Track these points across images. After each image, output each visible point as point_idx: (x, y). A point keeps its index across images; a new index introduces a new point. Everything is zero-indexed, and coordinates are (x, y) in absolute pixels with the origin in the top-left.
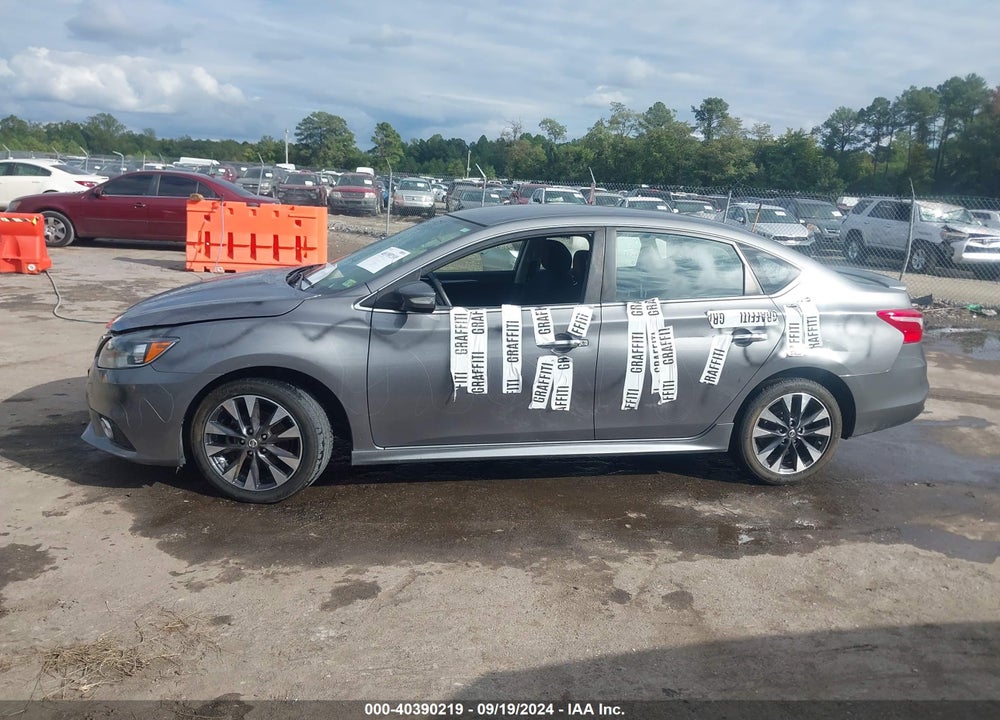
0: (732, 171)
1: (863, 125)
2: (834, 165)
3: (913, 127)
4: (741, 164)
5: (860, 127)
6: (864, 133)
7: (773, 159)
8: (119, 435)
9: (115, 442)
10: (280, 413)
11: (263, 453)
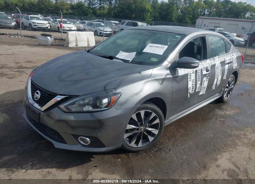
0: (65, 12)
2: (91, 11)
3: (108, 2)
4: (67, 10)
6: (97, 3)
7: (75, 9)
8: (96, 142)
9: (89, 146)
10: (153, 115)
11: (145, 131)
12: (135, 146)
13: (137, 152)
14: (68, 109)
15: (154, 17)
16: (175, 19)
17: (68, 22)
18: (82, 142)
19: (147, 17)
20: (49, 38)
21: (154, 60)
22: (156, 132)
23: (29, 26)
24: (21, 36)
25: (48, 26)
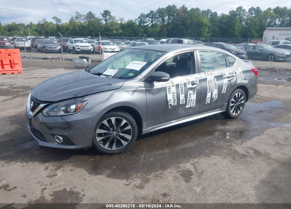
0: (115, 32)
1: (148, 18)
2: (142, 30)
3: (161, 19)
4: (117, 30)
5: (148, 19)
6: (149, 20)
7: (126, 28)
8: (67, 141)
9: (63, 143)
10: (124, 122)
11: (118, 136)
12: (109, 149)
13: (111, 154)
14: (48, 114)
15: (213, 32)
16: (238, 32)
17: (111, 44)
18: (57, 140)
19: (205, 32)
20: (85, 60)
21: (131, 74)
22: (129, 137)
23: (72, 49)
24: (62, 60)
25: (91, 48)
